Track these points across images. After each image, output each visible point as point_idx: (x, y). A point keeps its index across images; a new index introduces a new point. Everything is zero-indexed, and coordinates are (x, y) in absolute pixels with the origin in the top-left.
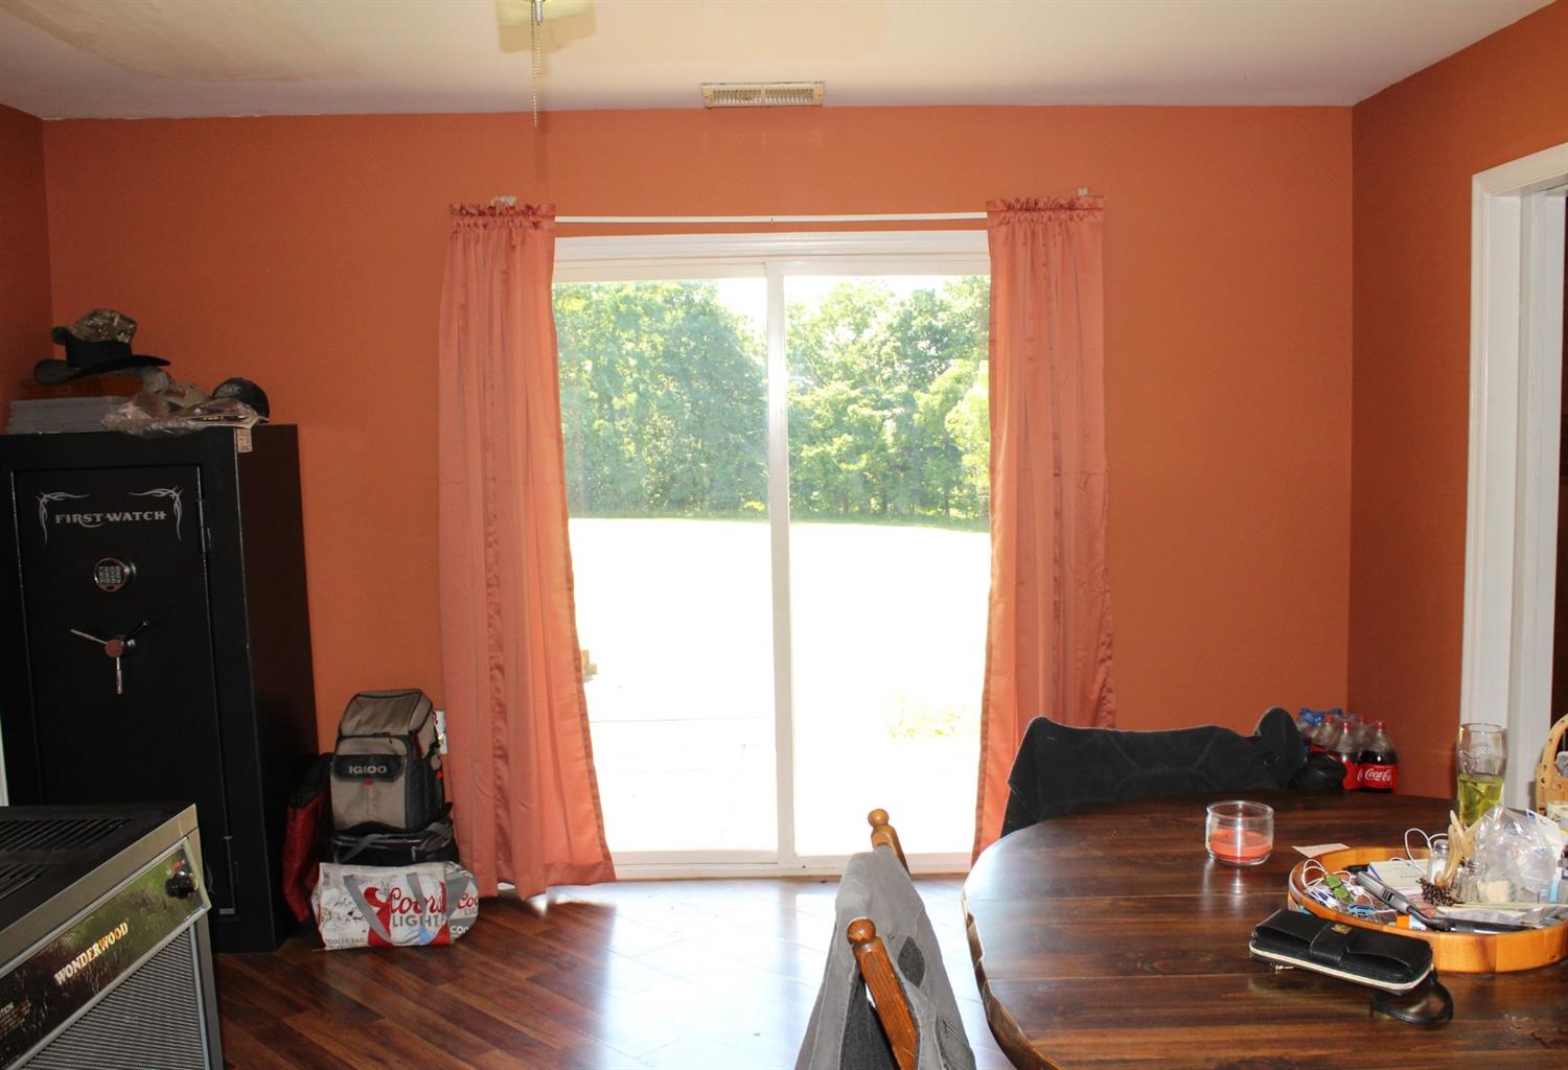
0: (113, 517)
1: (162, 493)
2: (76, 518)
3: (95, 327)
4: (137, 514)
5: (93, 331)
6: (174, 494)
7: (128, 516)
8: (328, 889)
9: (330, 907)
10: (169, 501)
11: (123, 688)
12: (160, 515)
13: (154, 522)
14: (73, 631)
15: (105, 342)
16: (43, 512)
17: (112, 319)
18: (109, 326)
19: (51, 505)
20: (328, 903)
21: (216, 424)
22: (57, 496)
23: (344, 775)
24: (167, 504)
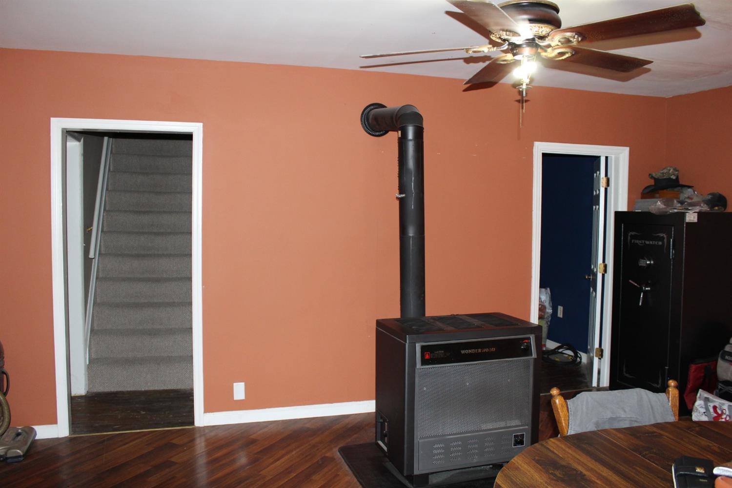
0: (647, 242)
1: (661, 235)
2: (637, 241)
3: (663, 173)
4: (654, 242)
5: (662, 175)
6: (665, 236)
7: (651, 242)
8: (700, 400)
9: (698, 407)
10: (663, 238)
11: (642, 303)
12: (660, 243)
13: (658, 245)
14: (630, 281)
15: (665, 179)
16: (629, 238)
17: (670, 170)
18: (668, 173)
19: (631, 236)
20: (698, 406)
21: (680, 211)
22: (633, 233)
23: (723, 359)
24: (662, 239)
